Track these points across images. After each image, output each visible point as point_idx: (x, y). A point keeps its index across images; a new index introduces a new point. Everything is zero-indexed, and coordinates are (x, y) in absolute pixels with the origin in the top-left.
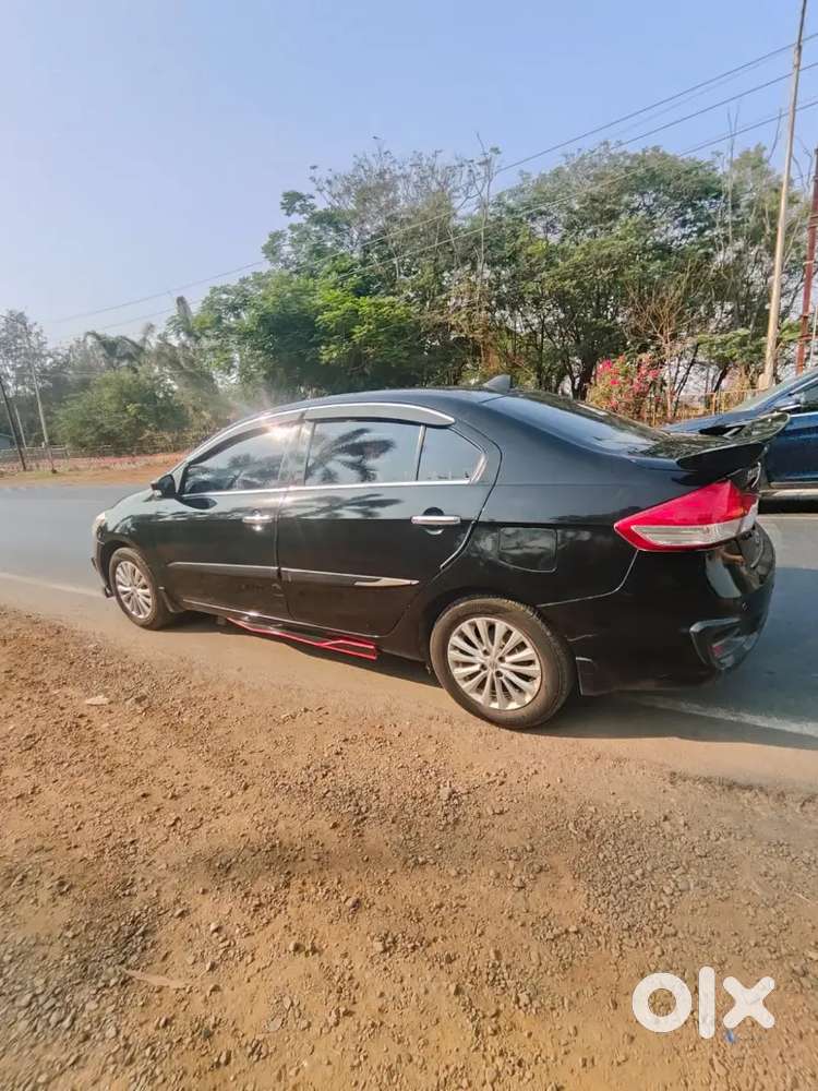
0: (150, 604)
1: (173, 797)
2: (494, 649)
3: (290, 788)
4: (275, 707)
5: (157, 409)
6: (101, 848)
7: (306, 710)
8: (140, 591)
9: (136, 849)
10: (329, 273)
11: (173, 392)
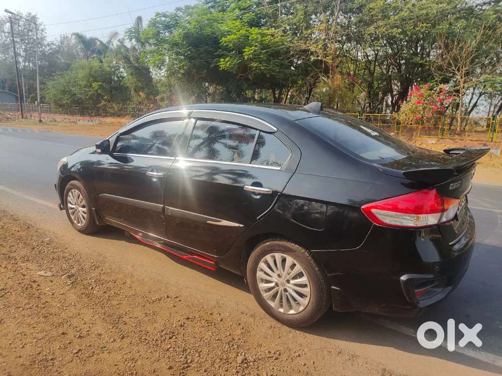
0: (86, 218)
1: (80, 336)
2: (284, 274)
3: (149, 342)
4: (150, 292)
5: (111, 87)
6: (34, 360)
7: (168, 297)
8: (81, 209)
9: (53, 363)
10: (234, 9)
11: (123, 78)
